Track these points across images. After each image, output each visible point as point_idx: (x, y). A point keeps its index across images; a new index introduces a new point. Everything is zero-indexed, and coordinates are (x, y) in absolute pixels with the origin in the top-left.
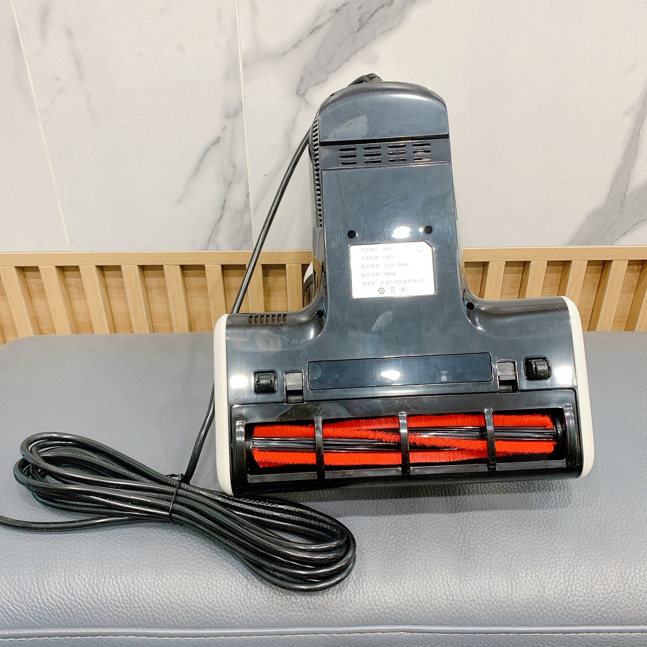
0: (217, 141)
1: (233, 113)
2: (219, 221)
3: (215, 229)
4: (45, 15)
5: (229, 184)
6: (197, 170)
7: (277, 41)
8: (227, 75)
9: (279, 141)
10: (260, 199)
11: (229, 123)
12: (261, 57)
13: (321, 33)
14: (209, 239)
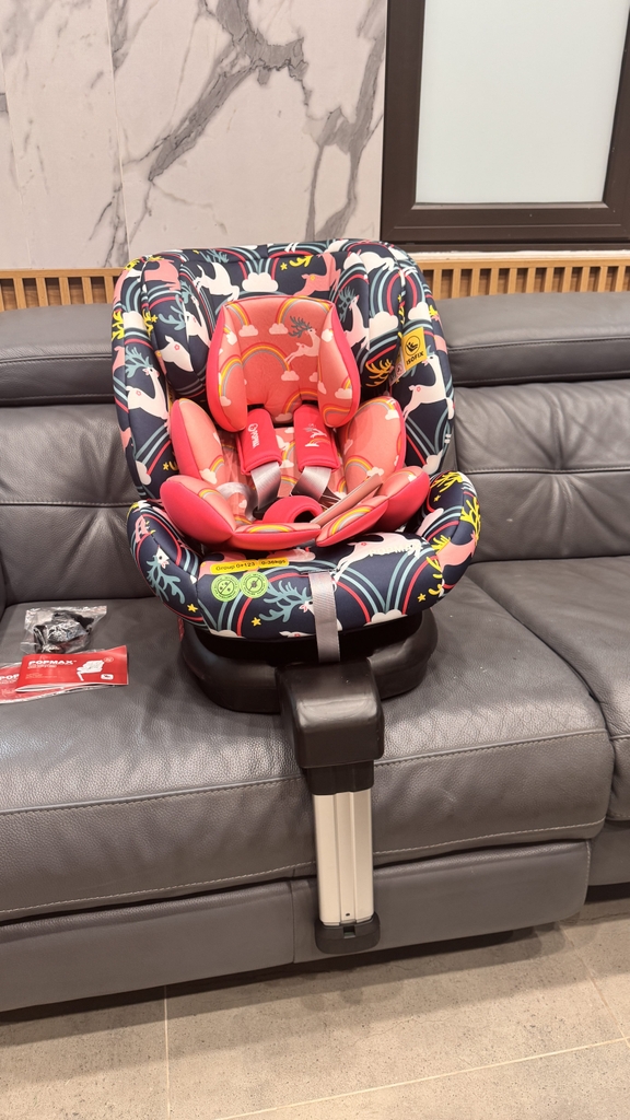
0: (110, 204)
1: (118, 189)
2: (111, 249)
3: (109, 255)
4: (27, 138)
5: (116, 228)
6: (100, 220)
7: (137, 153)
8: (114, 170)
9: (141, 204)
10: (132, 237)
11: (116, 195)
12: (131, 161)
13: (159, 150)
14: (106, 261)
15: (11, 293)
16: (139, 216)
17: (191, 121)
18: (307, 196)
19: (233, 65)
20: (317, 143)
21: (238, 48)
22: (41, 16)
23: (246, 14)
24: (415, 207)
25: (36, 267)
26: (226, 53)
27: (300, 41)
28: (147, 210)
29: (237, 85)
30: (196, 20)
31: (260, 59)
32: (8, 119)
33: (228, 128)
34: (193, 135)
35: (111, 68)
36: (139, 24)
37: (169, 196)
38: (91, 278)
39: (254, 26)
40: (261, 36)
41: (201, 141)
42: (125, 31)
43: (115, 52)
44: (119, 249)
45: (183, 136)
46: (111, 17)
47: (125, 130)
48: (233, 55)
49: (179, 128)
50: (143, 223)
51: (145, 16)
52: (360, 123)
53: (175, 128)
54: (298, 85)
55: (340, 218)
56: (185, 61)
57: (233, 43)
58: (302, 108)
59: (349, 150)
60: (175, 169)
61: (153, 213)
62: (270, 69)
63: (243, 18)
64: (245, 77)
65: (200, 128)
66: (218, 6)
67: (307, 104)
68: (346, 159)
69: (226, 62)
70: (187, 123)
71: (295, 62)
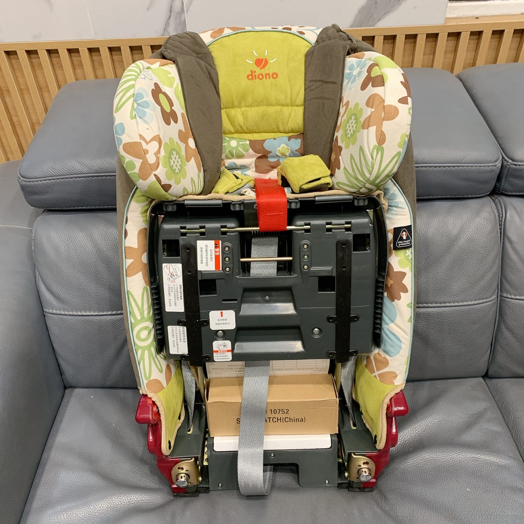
2: (169, 19)
3: (167, 24)
14: (164, 30)
25: (100, 37)
38: (151, 46)
44: (176, 18)
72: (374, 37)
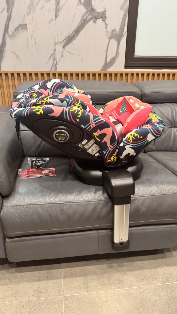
0: (53, 54)
2: (52, 66)
4: (32, 36)
5: (54, 60)
6: (50, 58)
7: (60, 41)
8: (54, 45)
9: (61, 54)
10: (58, 63)
11: (54, 51)
12: (59, 43)
13: (66, 40)
14: (51, 69)
15: (25, 77)
16: (60, 57)
17: (75, 32)
18: (105, 53)
19: (87, 17)
20: (109, 38)
21: (89, 13)
22: (37, 4)
23: (91, 4)
24: (134, 57)
25: (32, 70)
26: (85, 14)
27: (105, 11)
28: (62, 56)
29: (88, 23)
30: (78, 5)
31: (94, 16)
32: (27, 31)
33: (85, 34)
34: (75, 36)
35: (55, 18)
36: (63, 6)
37: (69, 52)
38: (47, 74)
39: (93, 7)
40: (95, 10)
41: (78, 38)
42: (59, 8)
43: (56, 14)
44: (54, 66)
45: (73, 36)
46: (56, 4)
47: (57, 34)
48: (87, 15)
49: (72, 34)
50: (61, 59)
51: (64, 4)
52: (120, 33)
53: (71, 34)
54: (104, 23)
55: (114, 59)
56: (74, 16)
57: (87, 12)
58: (105, 29)
59: (117, 40)
60: (70, 45)
61: (64, 57)
62: (97, 19)
63: (90, 5)
64: (90, 20)
65: (77, 34)
66: (84, 2)
67: (106, 28)
68: (116, 43)
69: (85, 17)
70: (74, 33)
71: (103, 17)
72: (106, 74)
